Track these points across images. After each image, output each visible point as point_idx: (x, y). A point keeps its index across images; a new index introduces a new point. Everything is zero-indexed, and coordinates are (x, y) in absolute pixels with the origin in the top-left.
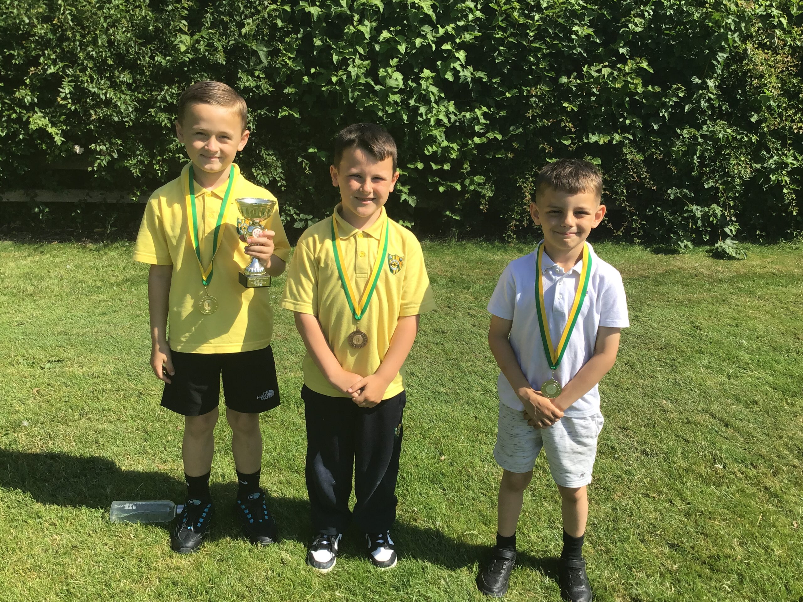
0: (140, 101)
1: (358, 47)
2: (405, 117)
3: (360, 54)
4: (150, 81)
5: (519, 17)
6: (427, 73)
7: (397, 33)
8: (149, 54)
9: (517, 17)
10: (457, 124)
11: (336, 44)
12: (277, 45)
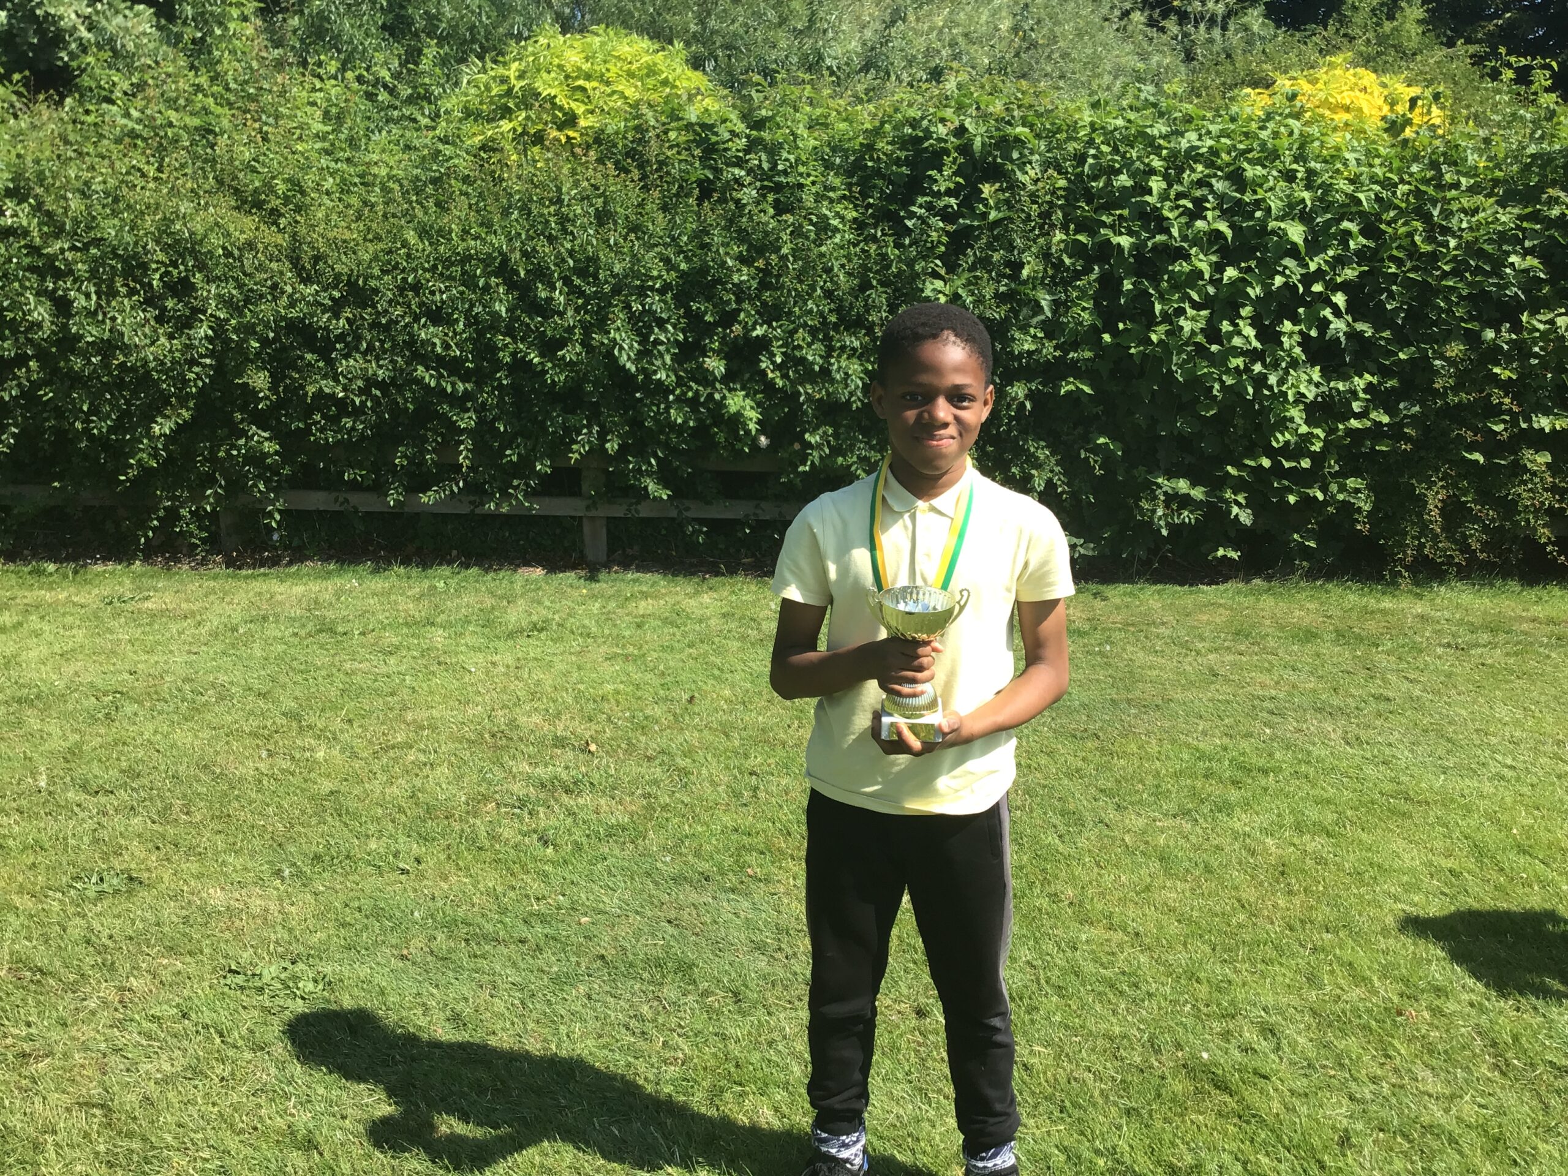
1: (1190, 291)
3: (1193, 301)
5: (1422, 242)
6: (1287, 326)
7: (1249, 270)
9: (1419, 243)
10: (1319, 399)
11: (1156, 288)
12: (1066, 291)
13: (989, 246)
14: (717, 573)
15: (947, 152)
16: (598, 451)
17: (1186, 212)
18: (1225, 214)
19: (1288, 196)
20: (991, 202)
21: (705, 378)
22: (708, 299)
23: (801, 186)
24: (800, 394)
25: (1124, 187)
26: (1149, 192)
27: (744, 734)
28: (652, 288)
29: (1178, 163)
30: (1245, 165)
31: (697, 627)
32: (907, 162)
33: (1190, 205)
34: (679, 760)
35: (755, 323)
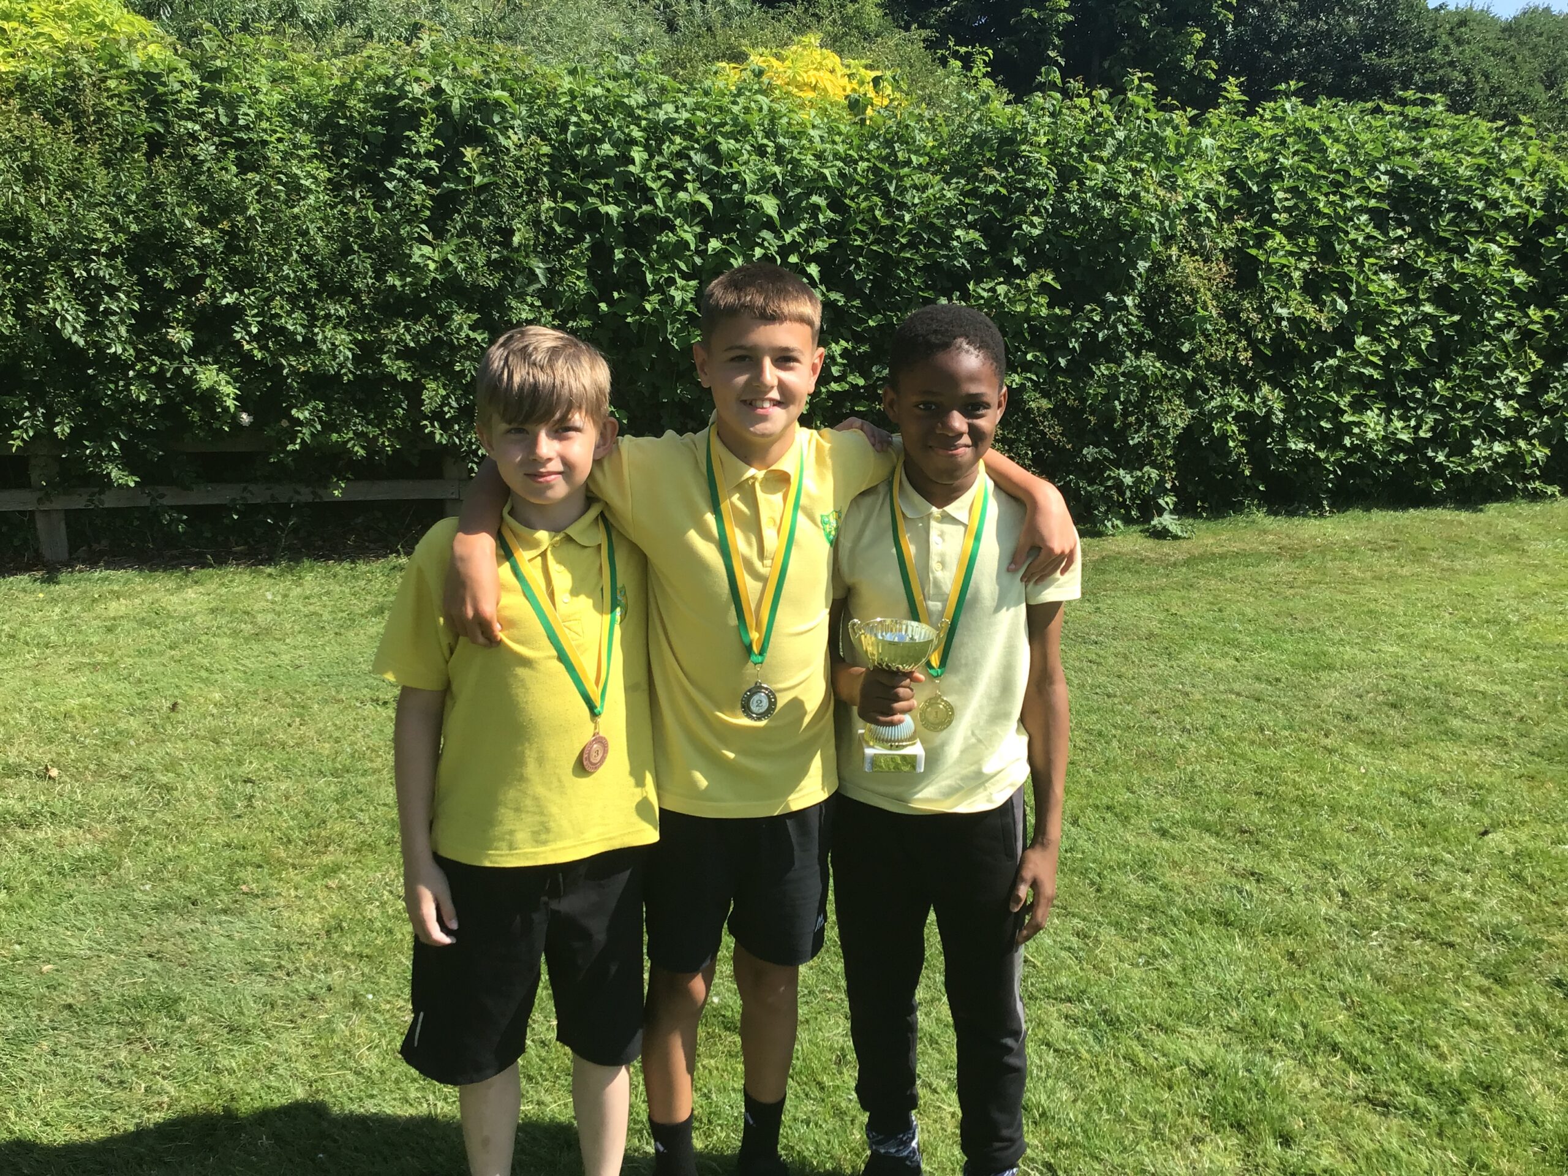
1: (678, 262)
5: (882, 217)
7: (731, 242)
9: (879, 218)
11: (646, 257)
12: (559, 260)
13: (477, 211)
14: (204, 565)
15: (424, 113)
16: (45, 436)
17: (668, 183)
18: (704, 186)
19: (761, 170)
20: (475, 166)
21: (170, 351)
22: (167, 264)
23: (265, 143)
24: (283, 367)
25: (608, 156)
26: (633, 162)
27: (237, 739)
28: (97, 253)
29: (658, 134)
30: (720, 139)
31: (180, 626)
32: (382, 121)
33: (671, 176)
34: (158, 776)
35: (225, 290)
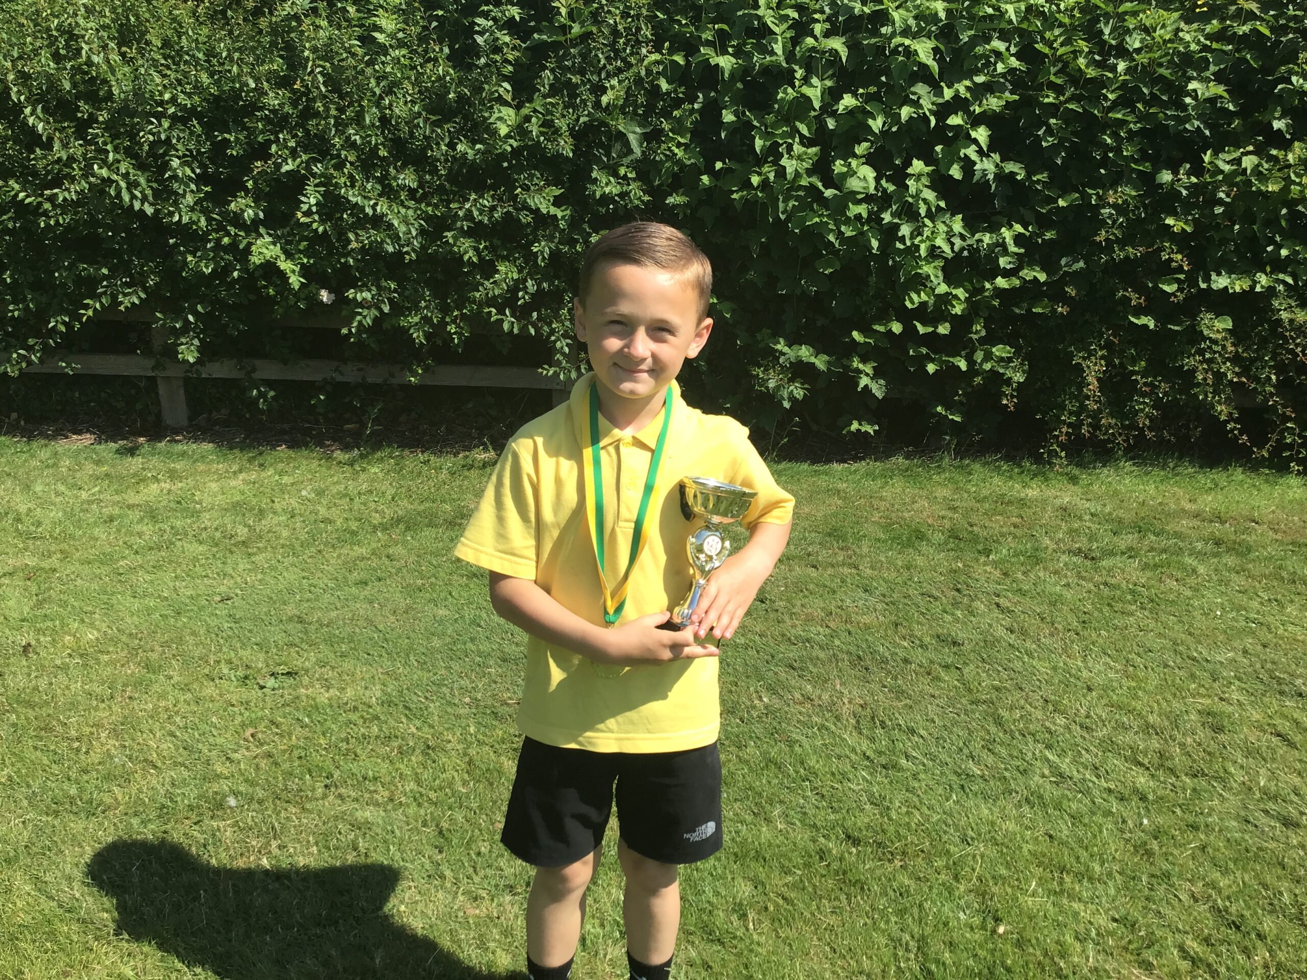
0: (428, 218)
1: (798, 124)
2: (875, 244)
3: (802, 136)
4: (448, 186)
5: (1087, 66)
6: (918, 166)
7: (869, 98)
8: (447, 140)
9: (1083, 67)
10: (966, 253)
11: (760, 120)
17: (794, 25)
18: (840, 29)
33: (796, 15)
